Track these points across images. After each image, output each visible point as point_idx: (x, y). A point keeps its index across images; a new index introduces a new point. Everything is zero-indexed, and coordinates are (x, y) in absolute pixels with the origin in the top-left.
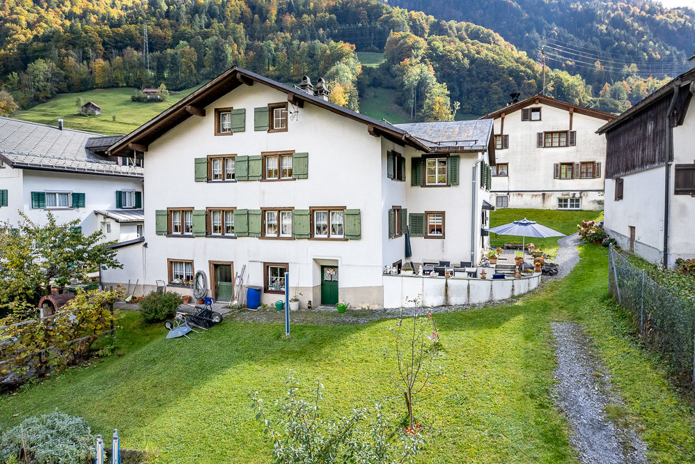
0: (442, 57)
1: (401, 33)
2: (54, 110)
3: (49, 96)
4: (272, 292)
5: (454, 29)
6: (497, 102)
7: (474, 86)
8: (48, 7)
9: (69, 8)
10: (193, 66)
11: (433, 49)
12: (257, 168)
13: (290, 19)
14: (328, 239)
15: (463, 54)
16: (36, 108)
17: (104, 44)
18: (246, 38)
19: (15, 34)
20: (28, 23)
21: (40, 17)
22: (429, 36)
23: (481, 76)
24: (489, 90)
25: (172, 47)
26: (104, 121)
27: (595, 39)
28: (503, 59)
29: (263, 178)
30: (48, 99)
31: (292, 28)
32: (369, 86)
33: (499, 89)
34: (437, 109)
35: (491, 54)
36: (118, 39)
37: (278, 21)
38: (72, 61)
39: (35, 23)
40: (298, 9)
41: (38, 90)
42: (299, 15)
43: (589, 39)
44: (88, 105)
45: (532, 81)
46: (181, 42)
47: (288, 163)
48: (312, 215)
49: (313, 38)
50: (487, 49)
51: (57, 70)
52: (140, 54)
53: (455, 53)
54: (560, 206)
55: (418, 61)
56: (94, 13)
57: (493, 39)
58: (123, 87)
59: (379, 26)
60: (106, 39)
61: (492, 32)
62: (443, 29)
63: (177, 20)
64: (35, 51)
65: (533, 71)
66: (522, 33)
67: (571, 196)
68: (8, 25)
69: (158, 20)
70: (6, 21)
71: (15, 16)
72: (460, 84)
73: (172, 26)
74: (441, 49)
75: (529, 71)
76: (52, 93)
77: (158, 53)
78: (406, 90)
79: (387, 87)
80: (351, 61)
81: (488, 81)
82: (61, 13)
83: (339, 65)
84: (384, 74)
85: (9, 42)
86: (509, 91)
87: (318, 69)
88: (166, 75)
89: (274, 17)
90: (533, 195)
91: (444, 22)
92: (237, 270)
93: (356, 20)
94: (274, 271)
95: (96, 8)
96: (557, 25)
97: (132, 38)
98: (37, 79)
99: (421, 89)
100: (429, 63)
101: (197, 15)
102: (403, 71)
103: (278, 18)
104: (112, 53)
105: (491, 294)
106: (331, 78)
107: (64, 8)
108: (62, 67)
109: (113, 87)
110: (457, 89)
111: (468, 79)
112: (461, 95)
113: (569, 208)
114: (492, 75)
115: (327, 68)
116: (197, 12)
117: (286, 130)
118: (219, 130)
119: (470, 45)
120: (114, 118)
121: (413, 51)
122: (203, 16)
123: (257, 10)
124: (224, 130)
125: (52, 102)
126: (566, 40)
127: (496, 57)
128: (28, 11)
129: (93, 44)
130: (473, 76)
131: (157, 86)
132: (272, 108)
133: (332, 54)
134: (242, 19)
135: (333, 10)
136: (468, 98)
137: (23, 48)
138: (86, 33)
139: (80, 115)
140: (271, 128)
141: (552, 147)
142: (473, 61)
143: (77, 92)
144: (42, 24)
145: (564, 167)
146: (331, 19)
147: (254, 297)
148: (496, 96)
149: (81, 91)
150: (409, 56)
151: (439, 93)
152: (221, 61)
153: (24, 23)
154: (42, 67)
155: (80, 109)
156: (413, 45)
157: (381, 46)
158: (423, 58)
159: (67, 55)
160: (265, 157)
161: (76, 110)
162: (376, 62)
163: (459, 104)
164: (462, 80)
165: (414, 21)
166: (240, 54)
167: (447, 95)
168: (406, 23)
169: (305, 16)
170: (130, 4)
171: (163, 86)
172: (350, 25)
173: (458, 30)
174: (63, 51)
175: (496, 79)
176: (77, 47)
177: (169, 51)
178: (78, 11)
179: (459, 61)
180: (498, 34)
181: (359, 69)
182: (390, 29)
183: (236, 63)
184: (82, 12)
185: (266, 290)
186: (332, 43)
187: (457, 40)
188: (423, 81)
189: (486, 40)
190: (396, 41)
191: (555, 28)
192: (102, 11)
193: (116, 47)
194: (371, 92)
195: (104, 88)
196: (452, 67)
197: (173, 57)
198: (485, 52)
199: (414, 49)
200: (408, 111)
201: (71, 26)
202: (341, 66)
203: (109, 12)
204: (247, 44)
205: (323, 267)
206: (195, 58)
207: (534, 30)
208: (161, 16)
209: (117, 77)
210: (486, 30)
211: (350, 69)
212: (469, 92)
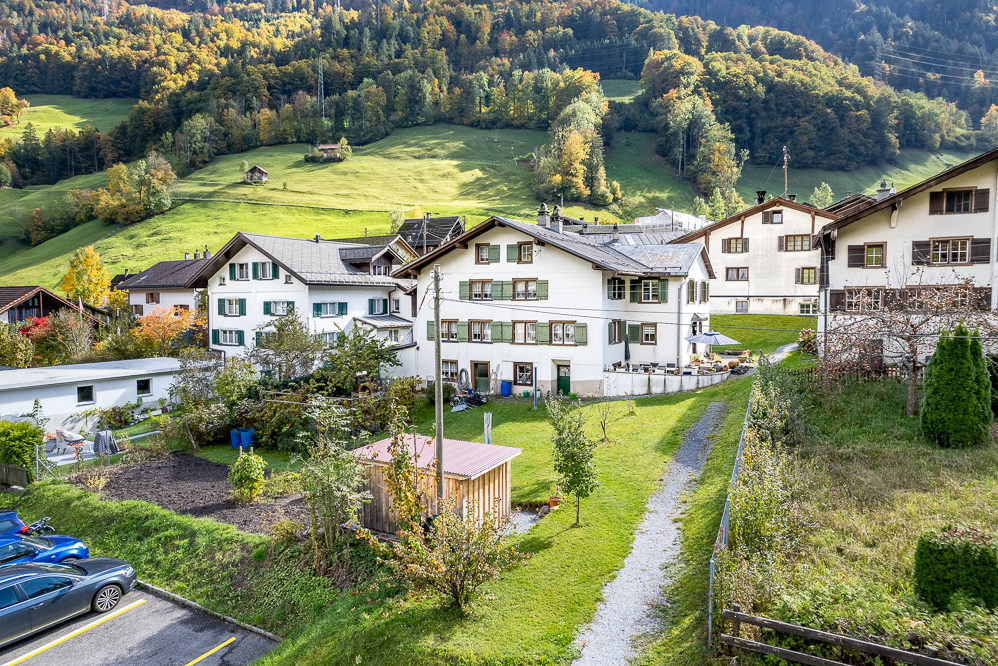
0: (726, 83)
1: (666, 51)
2: (214, 177)
3: (207, 159)
4: (520, 384)
5: (745, 39)
6: (806, 146)
7: (772, 124)
8: (200, 43)
9: (225, 41)
10: (381, 112)
11: (711, 73)
12: (509, 290)
13: (508, 38)
14: (563, 345)
15: (757, 78)
16: (193, 176)
17: (270, 88)
18: (449, 68)
19: (163, 81)
20: (178, 65)
21: (191, 56)
22: (706, 53)
23: (783, 109)
24: (795, 128)
25: (354, 87)
26: (273, 190)
27: (975, 36)
28: (818, 81)
29: (514, 298)
30: (205, 163)
31: (511, 50)
32: (619, 130)
33: (811, 127)
34: (717, 160)
35: (799, 76)
36: (286, 79)
37: (493, 41)
38: (232, 112)
39: (186, 64)
40: (519, 22)
41: (195, 153)
42: (521, 31)
43: (967, 37)
44: (254, 170)
45: (863, 112)
46: (366, 80)
47: (532, 287)
48: (550, 326)
49: (541, 66)
50: (794, 67)
51: (216, 126)
52: (315, 99)
53: (745, 77)
54: (802, 312)
55: (689, 92)
56: (255, 45)
57: (806, 50)
58: (293, 142)
59: (634, 42)
60: (272, 81)
61: (803, 39)
62: (729, 40)
63: (359, 50)
64: (189, 103)
65: (865, 97)
66: (854, 36)
67: (813, 301)
68: (155, 69)
69: (335, 50)
70: (153, 64)
71: (162, 57)
72: (751, 123)
73: (352, 57)
74: (724, 72)
75: (858, 97)
76: (210, 156)
77: (336, 97)
78: (672, 134)
79: (645, 131)
80: (594, 97)
81: (793, 115)
82: (215, 49)
83: (577, 104)
84: (641, 112)
85: (157, 92)
86: (826, 128)
87: (547, 109)
88: (346, 124)
89: (486, 37)
90: (774, 301)
91: (729, 30)
92: (493, 367)
93: (602, 35)
94: (522, 369)
95: (258, 39)
96: (913, 18)
97: (303, 78)
98: (194, 139)
99: (693, 132)
100: (705, 94)
101: (385, 41)
102: (667, 108)
103: (491, 37)
104: (280, 99)
105: (681, 386)
106: (566, 122)
107: (219, 42)
108: (220, 121)
109: (281, 143)
110: (747, 130)
111: (764, 114)
112: (752, 138)
113: (811, 314)
114: (800, 107)
115: (560, 108)
116: (385, 37)
117: (531, 262)
118: (479, 260)
119: (767, 63)
120: (285, 185)
121: (682, 78)
122: (393, 41)
123: (463, 27)
124: (482, 260)
125: (210, 167)
126: (927, 41)
127: (807, 80)
128: (178, 49)
129: (257, 88)
130: (771, 109)
131: (336, 140)
132: (520, 245)
133: (567, 88)
134: (443, 42)
135: (568, 22)
136: (763, 142)
137: (175, 99)
138: (248, 75)
139: (244, 183)
140: (520, 261)
141: (794, 250)
142: (771, 87)
143: (237, 152)
144: (194, 65)
145: (806, 271)
146: (565, 34)
147: (507, 387)
148: (806, 138)
149: (242, 151)
150: (676, 86)
151: (719, 137)
152: (417, 102)
153: (173, 65)
154: (200, 123)
155: (245, 176)
156: (682, 68)
157: (636, 71)
158: (697, 87)
159: (227, 106)
160: (515, 282)
161: (239, 177)
162: (629, 93)
163: (748, 152)
164: (754, 116)
165: (685, 30)
166: (442, 91)
167: (731, 140)
168: (673, 36)
169: (530, 32)
170: (297, 29)
171: (344, 141)
172: (592, 42)
173: (752, 39)
174: (223, 101)
175: (807, 112)
176: (238, 93)
177: (351, 93)
178: (235, 45)
179: (750, 88)
180: (813, 43)
181: (604, 108)
182: (649, 46)
183: (436, 104)
184: (240, 45)
185: (515, 383)
186: (568, 72)
187: (748, 57)
188: (696, 120)
189: (792, 53)
190: (658, 64)
191: (909, 24)
192: (264, 42)
193: (284, 92)
194: (621, 138)
195: (270, 145)
196: (740, 98)
197: (356, 101)
198: (792, 72)
199: (683, 75)
200: (674, 163)
201: (230, 66)
202: (578, 104)
203: (272, 43)
204: (451, 77)
205: (559, 366)
206: (383, 100)
207: (875, 29)
208: (339, 46)
209: (285, 130)
210: (794, 38)
211: (591, 106)
212: (765, 132)
